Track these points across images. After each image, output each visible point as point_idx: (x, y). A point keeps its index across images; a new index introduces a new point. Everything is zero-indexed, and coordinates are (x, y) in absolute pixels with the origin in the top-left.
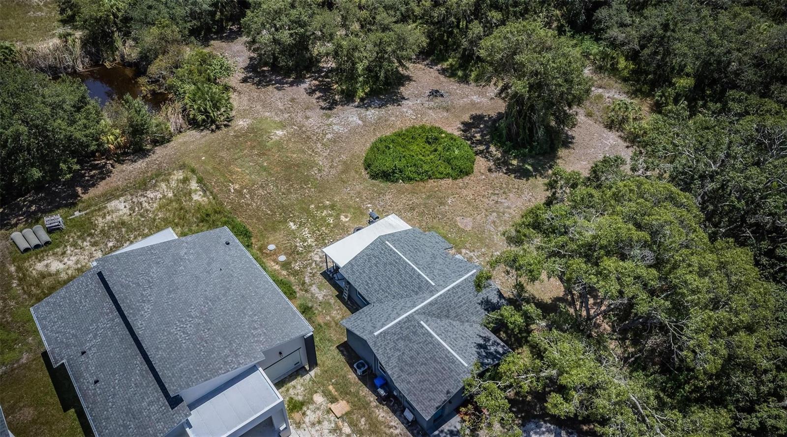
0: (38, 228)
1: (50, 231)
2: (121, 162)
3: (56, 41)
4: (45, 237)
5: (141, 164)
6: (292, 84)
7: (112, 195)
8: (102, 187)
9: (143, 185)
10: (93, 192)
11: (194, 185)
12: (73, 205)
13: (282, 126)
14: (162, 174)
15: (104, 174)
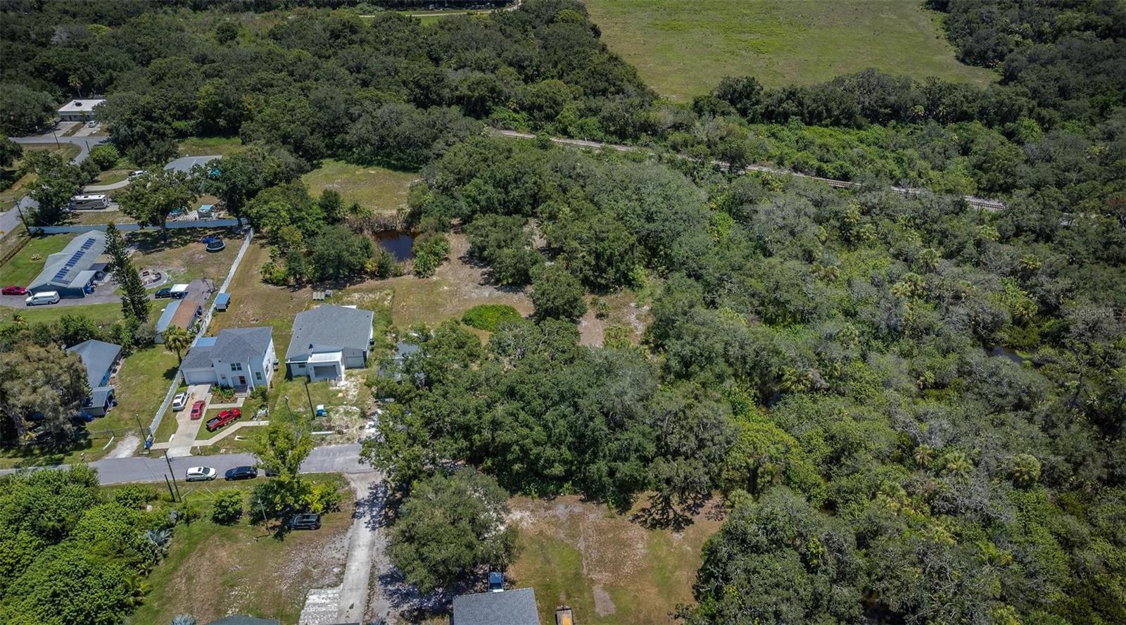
0: (323, 294)
1: (326, 296)
2: (372, 278)
3: (394, 212)
4: (323, 297)
5: (379, 282)
6: (479, 267)
7: (355, 291)
8: (357, 286)
9: (372, 291)
10: (352, 287)
11: (390, 298)
12: (340, 290)
13: (450, 285)
14: (381, 289)
15: (363, 280)
